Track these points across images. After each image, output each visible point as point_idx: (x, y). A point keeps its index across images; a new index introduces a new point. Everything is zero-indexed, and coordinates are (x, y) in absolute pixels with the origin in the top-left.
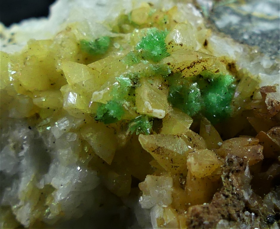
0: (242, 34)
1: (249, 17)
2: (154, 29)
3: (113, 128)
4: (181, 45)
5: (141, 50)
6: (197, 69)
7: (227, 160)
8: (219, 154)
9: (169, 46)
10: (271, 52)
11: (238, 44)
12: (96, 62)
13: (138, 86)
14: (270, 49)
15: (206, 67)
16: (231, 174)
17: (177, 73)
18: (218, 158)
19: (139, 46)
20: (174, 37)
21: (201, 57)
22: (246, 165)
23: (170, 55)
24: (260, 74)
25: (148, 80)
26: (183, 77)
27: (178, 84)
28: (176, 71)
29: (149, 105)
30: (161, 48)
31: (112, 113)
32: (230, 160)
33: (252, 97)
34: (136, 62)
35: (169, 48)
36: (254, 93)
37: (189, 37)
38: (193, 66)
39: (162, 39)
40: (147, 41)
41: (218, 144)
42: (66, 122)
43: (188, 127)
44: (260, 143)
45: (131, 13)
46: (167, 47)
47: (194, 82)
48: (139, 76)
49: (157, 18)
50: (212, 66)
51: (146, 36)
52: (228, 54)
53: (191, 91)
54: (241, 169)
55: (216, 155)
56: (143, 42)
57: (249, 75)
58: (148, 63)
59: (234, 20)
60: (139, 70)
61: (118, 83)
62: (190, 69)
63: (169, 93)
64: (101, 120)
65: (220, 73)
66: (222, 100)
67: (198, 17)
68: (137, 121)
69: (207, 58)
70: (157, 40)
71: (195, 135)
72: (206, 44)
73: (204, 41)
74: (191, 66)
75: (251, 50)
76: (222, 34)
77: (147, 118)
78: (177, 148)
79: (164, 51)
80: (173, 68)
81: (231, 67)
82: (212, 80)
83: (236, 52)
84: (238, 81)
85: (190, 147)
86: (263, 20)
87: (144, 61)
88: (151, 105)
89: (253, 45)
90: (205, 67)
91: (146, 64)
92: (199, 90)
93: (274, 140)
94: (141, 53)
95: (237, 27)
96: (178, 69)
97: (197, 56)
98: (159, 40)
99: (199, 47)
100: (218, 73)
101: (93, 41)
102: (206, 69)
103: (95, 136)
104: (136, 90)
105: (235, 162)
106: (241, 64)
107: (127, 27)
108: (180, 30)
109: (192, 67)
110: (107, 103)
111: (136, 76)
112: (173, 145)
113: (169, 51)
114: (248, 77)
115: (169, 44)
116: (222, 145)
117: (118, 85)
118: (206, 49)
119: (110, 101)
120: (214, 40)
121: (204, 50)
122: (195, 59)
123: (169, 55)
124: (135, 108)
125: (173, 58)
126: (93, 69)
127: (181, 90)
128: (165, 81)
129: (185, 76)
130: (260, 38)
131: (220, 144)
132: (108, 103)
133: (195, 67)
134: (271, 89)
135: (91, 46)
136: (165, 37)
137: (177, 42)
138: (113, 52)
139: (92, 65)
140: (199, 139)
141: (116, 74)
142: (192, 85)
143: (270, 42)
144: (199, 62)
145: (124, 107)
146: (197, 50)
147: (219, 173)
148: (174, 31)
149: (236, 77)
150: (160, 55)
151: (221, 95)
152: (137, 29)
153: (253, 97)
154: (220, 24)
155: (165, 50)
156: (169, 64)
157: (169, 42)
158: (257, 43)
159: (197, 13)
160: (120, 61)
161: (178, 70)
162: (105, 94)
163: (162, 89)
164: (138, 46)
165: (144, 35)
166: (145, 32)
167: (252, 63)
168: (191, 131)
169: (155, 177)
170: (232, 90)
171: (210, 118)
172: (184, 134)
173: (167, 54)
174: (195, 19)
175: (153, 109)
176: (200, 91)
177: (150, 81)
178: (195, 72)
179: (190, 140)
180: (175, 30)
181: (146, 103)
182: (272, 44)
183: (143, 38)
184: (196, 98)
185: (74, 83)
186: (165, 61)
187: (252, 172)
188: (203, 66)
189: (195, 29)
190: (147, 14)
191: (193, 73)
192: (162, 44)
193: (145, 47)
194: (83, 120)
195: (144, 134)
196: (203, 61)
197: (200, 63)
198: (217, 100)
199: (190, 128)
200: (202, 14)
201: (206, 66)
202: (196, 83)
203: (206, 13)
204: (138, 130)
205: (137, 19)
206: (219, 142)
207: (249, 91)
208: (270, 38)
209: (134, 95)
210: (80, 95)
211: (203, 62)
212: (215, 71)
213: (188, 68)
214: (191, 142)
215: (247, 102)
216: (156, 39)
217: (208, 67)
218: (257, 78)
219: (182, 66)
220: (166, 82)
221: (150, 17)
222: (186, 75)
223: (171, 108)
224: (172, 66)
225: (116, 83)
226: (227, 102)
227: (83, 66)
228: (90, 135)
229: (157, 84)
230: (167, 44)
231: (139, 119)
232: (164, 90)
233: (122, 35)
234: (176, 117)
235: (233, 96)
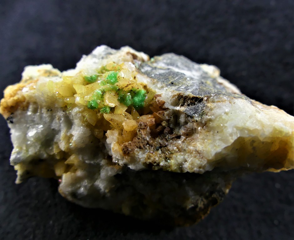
0: (152, 74)
1: (155, 68)
2: (113, 72)
3: (96, 111)
4: (124, 78)
7: (139, 124)
9: (118, 78)
10: (162, 81)
11: (149, 78)
12: (89, 85)
13: (105, 94)
14: (161, 80)
16: (141, 130)
18: (136, 123)
20: (121, 75)
22: (147, 126)
23: (118, 82)
24: (156, 90)
27: (122, 94)
28: (121, 88)
31: (93, 105)
32: (141, 124)
33: (153, 99)
34: (105, 84)
37: (127, 75)
39: (115, 75)
40: (110, 76)
42: (77, 109)
44: (154, 117)
45: (106, 66)
47: (129, 93)
48: (105, 90)
49: (115, 67)
50: (135, 86)
51: (109, 74)
52: (144, 82)
53: (127, 96)
54: (145, 128)
56: (108, 77)
59: (149, 69)
60: (105, 88)
63: (118, 97)
64: (90, 108)
65: (139, 89)
66: (140, 100)
67: (133, 68)
71: (128, 114)
72: (135, 78)
73: (134, 77)
75: (154, 80)
76: (143, 74)
77: (108, 107)
78: (120, 119)
79: (116, 80)
80: (119, 87)
81: (145, 87)
82: (136, 92)
83: (147, 81)
84: (148, 92)
85: (125, 119)
86: (161, 69)
89: (155, 78)
91: (108, 85)
92: (131, 96)
93: (160, 116)
94: (107, 81)
95: (150, 72)
99: (132, 79)
101: (89, 77)
102: (133, 88)
103: (88, 115)
104: (104, 96)
105: (143, 125)
106: (149, 86)
107: (104, 71)
108: (123, 72)
110: (91, 101)
112: (118, 118)
113: (118, 80)
114: (152, 91)
117: (96, 94)
118: (135, 80)
119: (93, 100)
120: (139, 77)
122: (128, 84)
124: (103, 103)
127: (123, 96)
130: (158, 76)
131: (138, 117)
133: (128, 87)
134: (160, 96)
135: (88, 79)
136: (117, 75)
137: (121, 77)
138: (97, 81)
139: (87, 86)
140: (130, 116)
143: (162, 77)
144: (130, 84)
145: (98, 103)
146: (130, 80)
147: (136, 129)
148: (121, 72)
150: (114, 82)
151: (140, 98)
152: (107, 72)
154: (143, 70)
156: (117, 85)
158: (157, 78)
160: (98, 84)
162: (90, 97)
164: (106, 78)
167: (154, 86)
169: (111, 131)
170: (144, 96)
171: (135, 107)
172: (123, 113)
174: (131, 68)
175: (109, 103)
177: (110, 92)
179: (126, 116)
181: (107, 101)
182: (163, 78)
184: (129, 99)
185: (79, 93)
187: (150, 129)
188: (132, 86)
189: (131, 72)
190: (112, 66)
191: (128, 89)
192: (115, 77)
193: (108, 79)
194: (84, 108)
195: (107, 113)
196: (132, 84)
198: (138, 100)
199: (125, 111)
200: (135, 66)
203: (137, 66)
204: (104, 112)
205: (108, 68)
207: (151, 97)
209: (103, 98)
210: (81, 98)
212: (137, 88)
213: (126, 87)
215: (151, 101)
216: (113, 76)
219: (123, 86)
220: (117, 93)
221: (113, 67)
222: (125, 90)
223: (119, 103)
226: (142, 101)
227: (83, 86)
228: (86, 114)
229: (113, 93)
230: (117, 77)
231: (105, 107)
232: (116, 96)
233: (102, 74)
234: (120, 106)
235: (145, 99)
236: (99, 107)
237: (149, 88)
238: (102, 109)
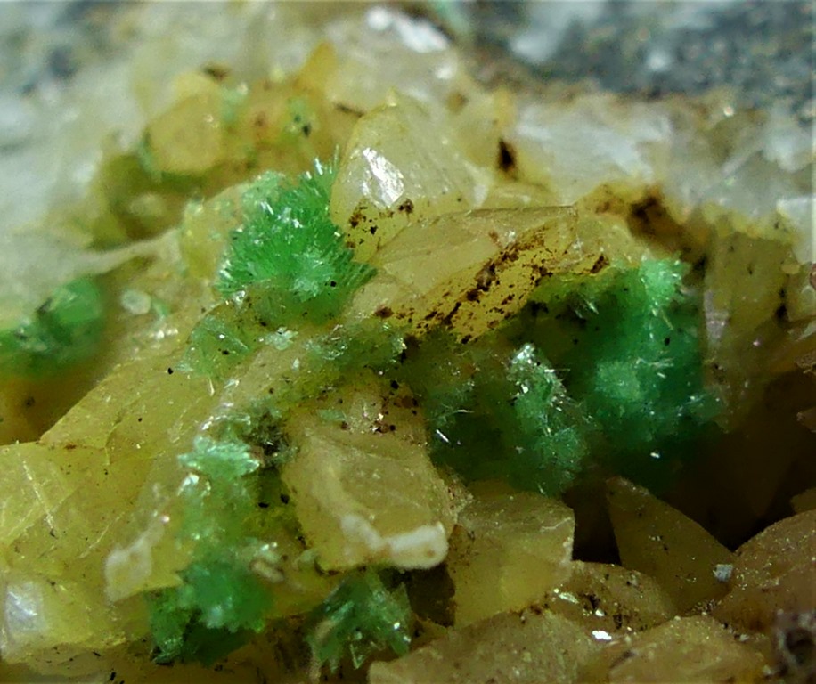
0: (641, 56)
2: (267, 179)
4: (407, 207)
5: (243, 293)
6: (511, 286)
7: (781, 642)
8: (737, 621)
9: (356, 234)
10: (788, 92)
11: (640, 107)
12: (71, 412)
13: (287, 457)
14: (781, 82)
15: (546, 265)
17: (432, 334)
18: (737, 637)
19: (228, 275)
20: (365, 185)
21: (513, 234)
23: (373, 274)
25: (323, 413)
26: (465, 341)
27: (454, 381)
28: (425, 330)
29: (366, 528)
30: (327, 251)
31: (216, 616)
32: (797, 638)
33: (781, 312)
34: (239, 350)
35: (362, 241)
36: (782, 293)
37: (426, 158)
38: (489, 283)
39: (316, 214)
40: (257, 242)
41: (716, 573)
43: (566, 561)
45: (147, 139)
46: (351, 240)
47: (519, 346)
48: (276, 414)
49: (260, 122)
50: (570, 253)
51: (241, 221)
52: (615, 168)
53: (521, 390)
55: (726, 626)
56: (242, 254)
57: (740, 226)
58: (293, 339)
60: (265, 386)
61: (195, 479)
62: (483, 300)
63: (430, 428)
64: (182, 657)
65: (615, 264)
66: (662, 376)
67: (435, 55)
68: (337, 609)
69: (535, 226)
70: (297, 224)
71: (607, 577)
72: (506, 159)
73: (495, 150)
74: (480, 287)
75: (704, 111)
76: (557, 86)
77: (374, 582)
78: (549, 664)
79: (345, 264)
80: (407, 323)
82: (592, 308)
83: (644, 145)
84: (699, 267)
85: (601, 635)
87: (275, 339)
88: (374, 524)
89: (706, 85)
90: (542, 270)
91: (285, 346)
92: (552, 371)
94: (250, 305)
95: (607, 33)
96: (428, 318)
97: (494, 236)
98: (302, 222)
99: (484, 184)
100: (604, 271)
101: (28, 321)
102: (550, 274)
104: (283, 478)
106: (686, 190)
107: (150, 204)
108: (377, 147)
109: (486, 289)
110: (178, 580)
111: (265, 416)
112: (527, 656)
113: (363, 254)
114: (737, 236)
115: (354, 224)
116: (734, 574)
117: (200, 486)
118: (515, 179)
119: (190, 567)
121: (511, 193)
122: (490, 253)
123: (370, 275)
124: (307, 556)
125: (394, 280)
126: (70, 447)
127: (475, 397)
128: (395, 385)
129: (470, 336)
130: (719, 46)
132: (186, 580)
133: (498, 283)
135: (27, 346)
136: (326, 200)
137: (383, 202)
138: (128, 338)
139: (59, 432)
140: (628, 584)
141: (176, 433)
142: (514, 362)
143: (771, 48)
144: (508, 257)
145: (258, 576)
146: (479, 204)
148: (355, 159)
149: (686, 251)
150: (333, 284)
151: (649, 355)
152: (197, 199)
153: (789, 313)
154: (531, 46)
155: (345, 258)
156: (384, 313)
157: (350, 215)
158: (718, 74)
159: (420, 38)
160: (170, 371)
161: (433, 322)
162: (157, 548)
163: (393, 428)
164: (222, 275)
165: (234, 221)
166: (232, 203)
167: (730, 167)
168: (581, 564)
170: (684, 312)
171: (638, 469)
172: (556, 591)
173: (362, 271)
174: (420, 66)
175: (389, 540)
176: (558, 375)
177: (330, 413)
178: (505, 302)
179: (593, 603)
180: (357, 152)
181: (350, 521)
183: (235, 237)
184: (551, 413)
185: (12, 540)
186: (365, 304)
188: (535, 267)
189: (439, 112)
190: (214, 123)
191: (501, 311)
192: (323, 235)
193: (255, 274)
194: (108, 677)
195: (389, 655)
196: (527, 247)
197: (514, 257)
198: (643, 387)
200: (443, 29)
201: (543, 261)
202: (528, 347)
203: (460, 23)
204: (356, 643)
205: (182, 159)
206: (719, 566)
207: (759, 295)
208: (764, 30)
209: (285, 499)
210: (53, 584)
211: (526, 252)
212: (591, 267)
213: (472, 296)
214: (599, 613)
215: (766, 345)
216: (293, 224)
217: (555, 262)
218: (776, 226)
219: (442, 300)
220: (398, 392)
221: (230, 129)
222: (472, 330)
223: (458, 491)
224: (402, 316)
225: (187, 482)
227: (20, 449)
229: (364, 413)
230: (346, 226)
231: (345, 593)
232: (407, 430)
233: (141, 248)
234: (497, 526)
235: (701, 340)
236: (277, 615)
237: (697, 214)
238: (330, 623)
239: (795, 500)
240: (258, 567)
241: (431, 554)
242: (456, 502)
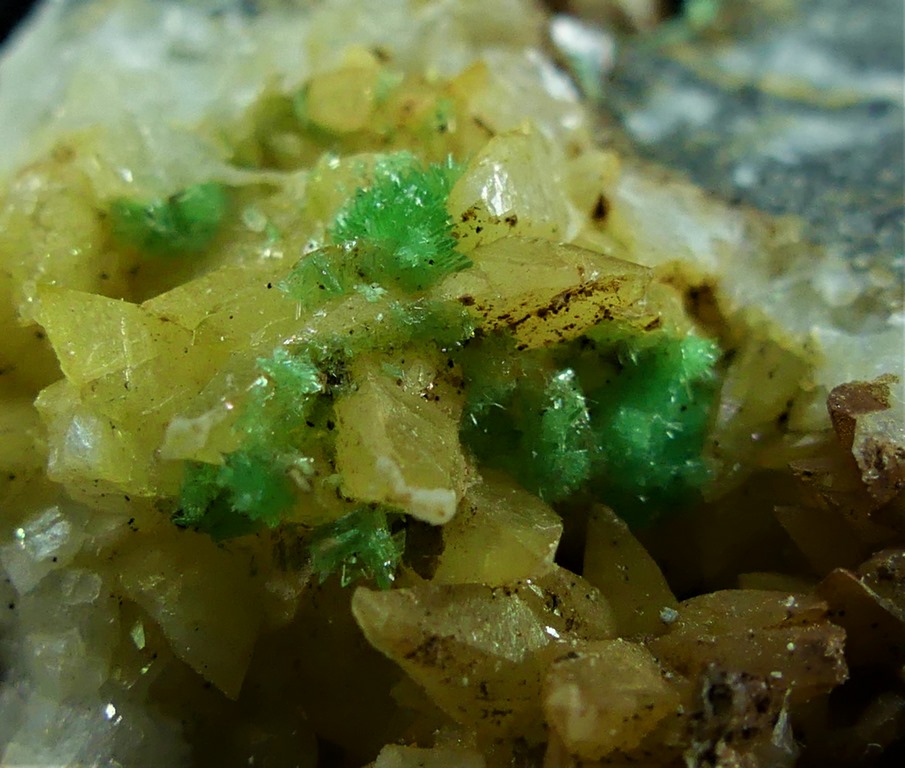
0: (731, 167)
1: (749, 98)
2: (403, 156)
3: (245, 550)
4: (512, 221)
5: (354, 243)
6: (577, 317)
7: (705, 690)
8: (667, 659)
9: (463, 228)
10: (848, 240)
11: (720, 209)
12: (175, 290)
13: (345, 392)
14: (844, 228)
15: (612, 309)
16: (721, 747)
17: (497, 332)
18: (664, 673)
19: (343, 224)
20: (485, 189)
21: (596, 274)
22: (778, 706)
23: (468, 265)
24: (817, 331)
25: (385, 366)
26: (521, 348)
27: (502, 378)
28: (493, 328)
29: (396, 473)
30: (435, 234)
31: (244, 502)
32: (719, 691)
34: (334, 289)
35: (466, 235)
36: (790, 404)
37: (540, 186)
38: (560, 308)
39: (437, 199)
40: (378, 205)
41: (662, 614)
42: (57, 530)
43: (549, 558)
44: (829, 614)
45: (306, 89)
46: (457, 231)
47: (562, 368)
48: (349, 352)
49: (408, 108)
50: (634, 306)
51: (369, 183)
52: (688, 251)
53: (552, 404)
54: (762, 723)
55: (657, 660)
56: (361, 211)
57: (775, 335)
58: (382, 295)
59: (695, 108)
60: (349, 326)
61: (265, 382)
62: (549, 320)
63: (466, 411)
64: (198, 527)
65: (666, 330)
66: (670, 435)
68: (345, 531)
69: (617, 274)
70: (418, 201)
71: (573, 585)
72: (600, 211)
73: (593, 200)
74: (552, 308)
75: (773, 231)
76: (657, 168)
77: (380, 517)
78: (503, 639)
79: (448, 249)
80: (481, 316)
81: (701, 300)
82: (634, 358)
83: (717, 241)
84: (728, 357)
85: (551, 631)
86: (803, 105)
87: (366, 290)
88: (403, 472)
89: (779, 210)
90: (607, 312)
91: (374, 298)
92: (583, 398)
93: (886, 603)
94: (356, 255)
95: (707, 139)
96: (500, 318)
97: (581, 270)
98: (423, 202)
99: (577, 225)
100: (652, 332)
101: (159, 203)
102: (612, 318)
103: (174, 590)
104: (336, 407)
105: (741, 697)
106: (738, 292)
107: (290, 144)
108: (504, 162)
109: (556, 312)
110: (222, 460)
111: (338, 351)
112: (488, 627)
113: (464, 246)
114: (769, 343)
115: (465, 219)
116: (676, 621)
117: (266, 390)
118: (601, 229)
119: (236, 454)
120: (632, 193)
121: (595, 240)
122: (571, 282)
123: (465, 266)
124: (334, 479)
125: (485, 276)
126: (164, 320)
127: (513, 397)
128: (451, 364)
129: (527, 346)
130: (798, 183)
131: (669, 614)
132: (228, 463)
133: (567, 310)
134: (871, 397)
135: (152, 224)
136: (447, 189)
137: (495, 210)
138: (237, 247)
139: (158, 304)
140: (588, 597)
141: (257, 340)
142: (554, 380)
143: (845, 197)
144: (584, 292)
145: (293, 481)
146: (569, 241)
147: (673, 739)
148: (484, 165)
149: (722, 342)
150: (431, 262)
151: (665, 415)
152: (335, 153)
153: (790, 422)
154: (643, 126)
155: (450, 244)
156: (467, 301)
157: (465, 210)
158: (793, 204)
159: (557, 86)
160: (269, 286)
161: (503, 323)
162: (214, 429)
163: (437, 399)
164: (338, 223)
165: (361, 181)
166: (366, 165)
167: (779, 284)
168: (556, 567)
169: (414, 751)
170: (705, 391)
171: (625, 506)
172: (529, 581)
173: (460, 260)
174: (551, 110)
175: (410, 489)
176: (588, 404)
177: (391, 368)
178: (566, 328)
179: (554, 602)
180: (486, 160)
181: (383, 462)
183: (360, 195)
184: (571, 432)
185: (92, 379)
186: (454, 288)
187: (797, 730)
188: (602, 308)
189: (558, 153)
190: (368, 94)
191: (560, 334)
192: (436, 218)
193: (369, 230)
194: (129, 520)
196: (602, 289)
197: (589, 294)
198: (652, 439)
199: (555, 558)
200: (577, 83)
201: (611, 306)
202: (570, 372)
203: (593, 86)
204: (349, 566)
205: (330, 114)
206: (666, 608)
207: (771, 398)
208: (842, 182)
209: (331, 426)
210: (113, 427)
211: (601, 293)
212: (646, 325)
213: (542, 313)
214: (556, 612)
215: (765, 440)
216: (415, 200)
217: (619, 309)
218: (805, 346)
219: (519, 308)
220: (452, 370)
221: (380, 105)
222: (530, 341)
223: (473, 470)
224: (481, 309)
225: (258, 382)
227: (123, 306)
228: (151, 583)
229: (419, 378)
230: (458, 218)
232: (450, 405)
233: (272, 177)
234: (498, 511)
235: (711, 419)
236: (289, 519)
239: (744, 577)
240: (295, 474)
241: (442, 514)
242: (470, 478)
